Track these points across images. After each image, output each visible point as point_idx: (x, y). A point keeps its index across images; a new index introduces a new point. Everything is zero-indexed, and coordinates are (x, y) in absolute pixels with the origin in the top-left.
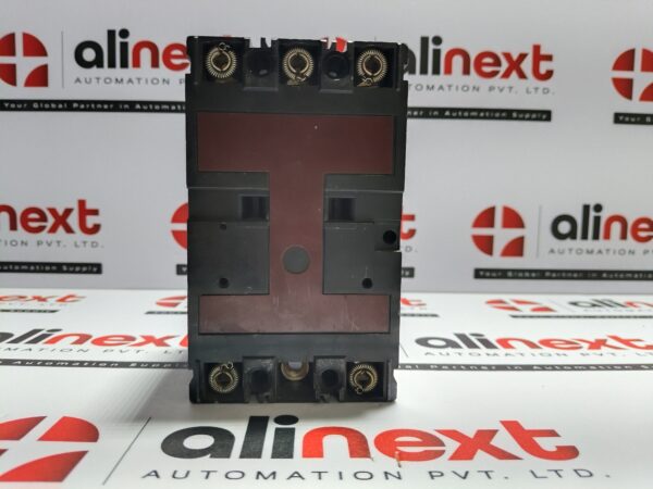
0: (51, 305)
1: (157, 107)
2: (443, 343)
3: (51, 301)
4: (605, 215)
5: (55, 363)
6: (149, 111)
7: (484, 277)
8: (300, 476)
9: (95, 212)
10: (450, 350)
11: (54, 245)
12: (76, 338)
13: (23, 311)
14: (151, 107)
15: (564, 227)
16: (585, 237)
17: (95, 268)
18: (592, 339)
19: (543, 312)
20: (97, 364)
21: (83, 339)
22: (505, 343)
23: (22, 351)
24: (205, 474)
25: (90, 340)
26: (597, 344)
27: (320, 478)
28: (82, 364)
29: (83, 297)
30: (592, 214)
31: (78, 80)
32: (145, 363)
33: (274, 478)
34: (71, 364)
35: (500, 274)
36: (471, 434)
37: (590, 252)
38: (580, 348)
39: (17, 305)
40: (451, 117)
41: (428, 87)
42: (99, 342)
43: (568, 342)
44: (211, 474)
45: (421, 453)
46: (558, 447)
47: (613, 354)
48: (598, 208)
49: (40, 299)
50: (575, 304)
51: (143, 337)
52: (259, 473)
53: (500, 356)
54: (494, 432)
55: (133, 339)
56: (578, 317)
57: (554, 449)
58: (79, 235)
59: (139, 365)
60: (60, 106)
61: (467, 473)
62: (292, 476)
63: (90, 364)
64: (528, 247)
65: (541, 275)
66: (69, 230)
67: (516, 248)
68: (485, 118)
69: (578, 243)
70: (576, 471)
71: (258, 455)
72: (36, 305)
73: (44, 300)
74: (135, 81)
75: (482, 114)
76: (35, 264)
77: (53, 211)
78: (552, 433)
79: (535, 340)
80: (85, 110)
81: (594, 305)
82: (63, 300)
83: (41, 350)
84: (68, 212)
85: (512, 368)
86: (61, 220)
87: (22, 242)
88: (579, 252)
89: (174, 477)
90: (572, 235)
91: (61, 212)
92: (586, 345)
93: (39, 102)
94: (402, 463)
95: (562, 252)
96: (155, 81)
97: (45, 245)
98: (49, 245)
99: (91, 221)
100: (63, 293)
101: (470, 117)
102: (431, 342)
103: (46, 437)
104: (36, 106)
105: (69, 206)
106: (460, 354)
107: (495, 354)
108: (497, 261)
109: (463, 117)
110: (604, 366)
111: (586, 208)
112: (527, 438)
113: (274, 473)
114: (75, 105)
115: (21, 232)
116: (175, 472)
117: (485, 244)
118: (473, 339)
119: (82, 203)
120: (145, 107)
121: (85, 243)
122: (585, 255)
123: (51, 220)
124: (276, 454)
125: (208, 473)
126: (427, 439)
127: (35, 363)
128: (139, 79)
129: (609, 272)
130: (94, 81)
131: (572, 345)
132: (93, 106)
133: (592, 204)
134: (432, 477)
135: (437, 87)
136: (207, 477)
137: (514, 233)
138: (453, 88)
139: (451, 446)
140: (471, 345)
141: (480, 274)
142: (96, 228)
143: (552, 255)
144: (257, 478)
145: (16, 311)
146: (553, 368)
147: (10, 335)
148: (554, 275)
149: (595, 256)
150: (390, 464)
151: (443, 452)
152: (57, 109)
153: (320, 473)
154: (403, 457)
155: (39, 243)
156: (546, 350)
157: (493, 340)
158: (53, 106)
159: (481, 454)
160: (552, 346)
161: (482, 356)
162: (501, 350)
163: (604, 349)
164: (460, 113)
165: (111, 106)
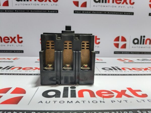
0: (12, 60)
1: (36, 11)
2: (109, 69)
3: (11, 59)
4: (146, 38)
5: (13, 74)
6: (34, 12)
7: (116, 53)
8: (79, 102)
9: (21, 38)
10: (110, 71)
11: (12, 46)
12: (18, 68)
13: (5, 62)
14: (34, 11)
15: (136, 41)
16: (141, 44)
17: (22, 52)
18: (144, 68)
19: (131, 62)
20: (24, 74)
21: (20, 68)
22: (123, 69)
23: (5, 71)
24: (54, 102)
25: (22, 69)
26: (146, 69)
27: (84, 103)
28: (20, 74)
29: (19, 59)
30: (143, 38)
31: (16, 4)
32: (36, 74)
33: (72, 103)
34: (17, 74)
35: (120, 53)
36: (120, 91)
37: (142, 47)
38: (142, 70)
39: (3, 60)
40: (109, 14)
41: (104, 6)
42: (24, 69)
43: (139, 69)
44: (56, 102)
45: (108, 96)
46: (142, 94)
47: (150, 71)
48: (144, 37)
49: (9, 59)
50: (138, 60)
51: (35, 68)
52: (68, 101)
53: (123, 72)
54: (126, 91)
55: (32, 68)
56: (140, 63)
57: (141, 95)
58: (18, 43)
59: (34, 74)
60: (12, 11)
61: (121, 101)
62: (77, 102)
63: (22, 74)
64: (127, 46)
65: (130, 53)
66: (15, 42)
67: (124, 46)
68: (117, 14)
69: (139, 45)
70: (148, 100)
71: (67, 97)
72: (8, 60)
73: (10, 59)
74: (30, 5)
75: (117, 13)
76: (7, 51)
77: (11, 38)
78: (140, 91)
79: (131, 68)
80: (18, 12)
81: (143, 60)
82: (14, 59)
83: (10, 71)
84: (15, 38)
85: (127, 75)
86: (13, 40)
87: (4, 45)
88: (139, 47)
89: (46, 103)
90: (138, 43)
91: (13, 38)
92: (143, 69)
93: (7, 10)
94: (104, 98)
95: (135, 47)
96: (35, 5)
97: (9, 46)
98: (10, 46)
99: (20, 40)
100: (14, 57)
101: (114, 14)
102: (105, 69)
103: (12, 93)
104: (6, 11)
105: (15, 36)
106: (113, 72)
107: (122, 72)
108: (120, 50)
109: (112, 14)
110: (149, 74)
111: (141, 37)
112: (134, 92)
113: (72, 101)
114: (16, 11)
115: (3, 43)
116: (46, 101)
117: (117, 45)
118: (116, 68)
119: (18, 36)
120: (33, 11)
121: (19, 45)
122: (140, 48)
123: (11, 40)
124: (72, 96)
125: (55, 101)
126: (109, 92)
127: (8, 74)
128: (31, 4)
129: (146, 52)
130: (20, 5)
131: (140, 69)
132: (20, 11)
133: (143, 36)
134: (112, 102)
135: (106, 6)
136: (55, 103)
137: (124, 43)
138: (110, 6)
139: (116, 94)
140: (115, 69)
141: (115, 53)
142: (22, 42)
143: (133, 48)
144: (68, 103)
145: (3, 62)
146: (137, 75)
147: (2, 68)
148: (133, 53)
149: (143, 48)
150: (101, 99)
151: (114, 96)
152: (11, 12)
153: (84, 101)
154: (104, 97)
155: (8, 45)
156: (134, 70)
157: (121, 68)
158: (10, 11)
159: (123, 96)
160: (135, 70)
161: (119, 72)
162: (123, 71)
163: (148, 70)
164: (111, 13)
165: (25, 11)
